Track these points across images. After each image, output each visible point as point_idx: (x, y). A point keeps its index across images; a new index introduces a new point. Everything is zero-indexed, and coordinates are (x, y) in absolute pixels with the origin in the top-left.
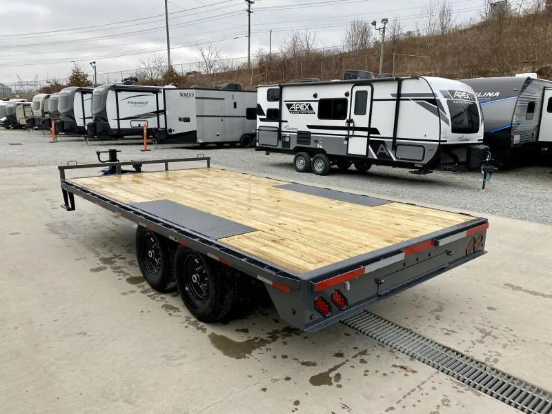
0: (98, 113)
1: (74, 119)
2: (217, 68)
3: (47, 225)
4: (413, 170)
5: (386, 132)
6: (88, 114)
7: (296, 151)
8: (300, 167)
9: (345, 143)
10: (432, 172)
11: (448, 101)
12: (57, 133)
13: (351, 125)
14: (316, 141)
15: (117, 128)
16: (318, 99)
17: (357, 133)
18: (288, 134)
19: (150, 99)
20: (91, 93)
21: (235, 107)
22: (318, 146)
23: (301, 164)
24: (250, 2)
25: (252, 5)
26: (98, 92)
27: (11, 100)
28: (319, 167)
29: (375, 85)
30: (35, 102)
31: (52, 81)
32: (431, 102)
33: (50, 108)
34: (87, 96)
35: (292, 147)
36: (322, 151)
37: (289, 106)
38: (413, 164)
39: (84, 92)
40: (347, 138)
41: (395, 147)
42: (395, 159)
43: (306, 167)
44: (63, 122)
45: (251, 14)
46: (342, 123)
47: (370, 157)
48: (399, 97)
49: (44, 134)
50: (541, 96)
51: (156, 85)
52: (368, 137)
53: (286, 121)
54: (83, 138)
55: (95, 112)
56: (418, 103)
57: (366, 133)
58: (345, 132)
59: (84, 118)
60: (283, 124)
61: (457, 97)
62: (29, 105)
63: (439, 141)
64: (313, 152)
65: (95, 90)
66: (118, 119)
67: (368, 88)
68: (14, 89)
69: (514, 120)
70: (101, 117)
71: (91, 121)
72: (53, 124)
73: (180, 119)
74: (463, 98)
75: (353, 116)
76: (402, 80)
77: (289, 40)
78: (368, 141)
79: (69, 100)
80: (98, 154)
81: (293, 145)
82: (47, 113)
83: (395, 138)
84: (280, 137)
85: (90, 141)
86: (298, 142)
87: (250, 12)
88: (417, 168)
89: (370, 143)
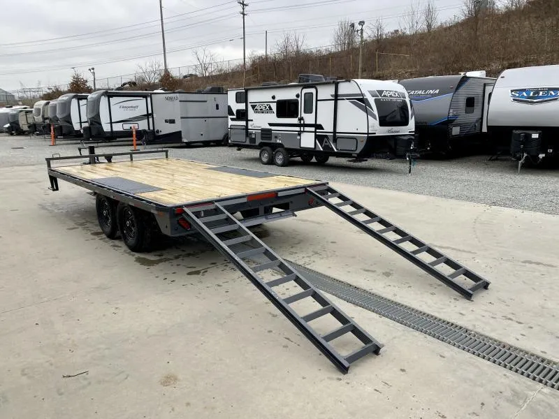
0: (93, 118)
1: (71, 124)
2: (212, 70)
3: (40, 205)
4: (350, 159)
5: (328, 127)
6: (84, 118)
7: (261, 146)
8: (265, 160)
9: (298, 137)
10: (366, 160)
11: (375, 100)
12: (56, 137)
13: (302, 122)
14: (276, 137)
15: (110, 130)
16: (276, 100)
17: (307, 129)
18: (254, 131)
19: (141, 103)
20: (86, 99)
21: (217, 108)
22: (278, 141)
23: (265, 158)
24: (243, 5)
25: (246, 8)
26: (92, 98)
27: (14, 108)
28: (279, 159)
29: (319, 88)
30: (36, 109)
31: (53, 88)
32: (361, 101)
33: (49, 114)
34: (83, 102)
35: (257, 144)
36: (281, 145)
37: (253, 107)
38: (351, 154)
39: (80, 99)
40: (300, 133)
41: (335, 139)
42: (336, 150)
43: (269, 160)
44: (61, 127)
45: (245, 16)
46: (295, 121)
47: (317, 149)
48: (336, 98)
49: (45, 138)
50: (482, 92)
51: (146, 90)
52: (315, 132)
53: (252, 120)
54: (79, 141)
55: (90, 117)
56: (351, 102)
57: (313, 129)
58: (298, 129)
59: (81, 123)
60: (250, 123)
61: (385, 96)
62: (31, 112)
63: (368, 133)
64: (275, 147)
65: (90, 96)
66: (111, 123)
67: (313, 90)
68: (17, 96)
69: (451, 114)
70: (95, 121)
71: (87, 125)
72: (52, 129)
73: (166, 121)
74: (391, 96)
75: (304, 115)
76: (338, 83)
77: (281, 41)
78: (316, 135)
79: (66, 106)
80: (80, 150)
81: (258, 141)
82: (47, 119)
83: (335, 132)
84: (248, 134)
85: (86, 143)
86: (262, 138)
87: (244, 15)
88: (354, 157)
89: (316, 137)
